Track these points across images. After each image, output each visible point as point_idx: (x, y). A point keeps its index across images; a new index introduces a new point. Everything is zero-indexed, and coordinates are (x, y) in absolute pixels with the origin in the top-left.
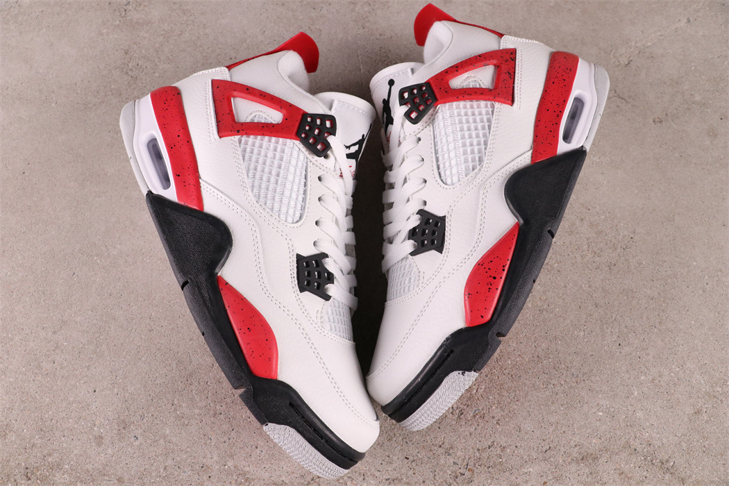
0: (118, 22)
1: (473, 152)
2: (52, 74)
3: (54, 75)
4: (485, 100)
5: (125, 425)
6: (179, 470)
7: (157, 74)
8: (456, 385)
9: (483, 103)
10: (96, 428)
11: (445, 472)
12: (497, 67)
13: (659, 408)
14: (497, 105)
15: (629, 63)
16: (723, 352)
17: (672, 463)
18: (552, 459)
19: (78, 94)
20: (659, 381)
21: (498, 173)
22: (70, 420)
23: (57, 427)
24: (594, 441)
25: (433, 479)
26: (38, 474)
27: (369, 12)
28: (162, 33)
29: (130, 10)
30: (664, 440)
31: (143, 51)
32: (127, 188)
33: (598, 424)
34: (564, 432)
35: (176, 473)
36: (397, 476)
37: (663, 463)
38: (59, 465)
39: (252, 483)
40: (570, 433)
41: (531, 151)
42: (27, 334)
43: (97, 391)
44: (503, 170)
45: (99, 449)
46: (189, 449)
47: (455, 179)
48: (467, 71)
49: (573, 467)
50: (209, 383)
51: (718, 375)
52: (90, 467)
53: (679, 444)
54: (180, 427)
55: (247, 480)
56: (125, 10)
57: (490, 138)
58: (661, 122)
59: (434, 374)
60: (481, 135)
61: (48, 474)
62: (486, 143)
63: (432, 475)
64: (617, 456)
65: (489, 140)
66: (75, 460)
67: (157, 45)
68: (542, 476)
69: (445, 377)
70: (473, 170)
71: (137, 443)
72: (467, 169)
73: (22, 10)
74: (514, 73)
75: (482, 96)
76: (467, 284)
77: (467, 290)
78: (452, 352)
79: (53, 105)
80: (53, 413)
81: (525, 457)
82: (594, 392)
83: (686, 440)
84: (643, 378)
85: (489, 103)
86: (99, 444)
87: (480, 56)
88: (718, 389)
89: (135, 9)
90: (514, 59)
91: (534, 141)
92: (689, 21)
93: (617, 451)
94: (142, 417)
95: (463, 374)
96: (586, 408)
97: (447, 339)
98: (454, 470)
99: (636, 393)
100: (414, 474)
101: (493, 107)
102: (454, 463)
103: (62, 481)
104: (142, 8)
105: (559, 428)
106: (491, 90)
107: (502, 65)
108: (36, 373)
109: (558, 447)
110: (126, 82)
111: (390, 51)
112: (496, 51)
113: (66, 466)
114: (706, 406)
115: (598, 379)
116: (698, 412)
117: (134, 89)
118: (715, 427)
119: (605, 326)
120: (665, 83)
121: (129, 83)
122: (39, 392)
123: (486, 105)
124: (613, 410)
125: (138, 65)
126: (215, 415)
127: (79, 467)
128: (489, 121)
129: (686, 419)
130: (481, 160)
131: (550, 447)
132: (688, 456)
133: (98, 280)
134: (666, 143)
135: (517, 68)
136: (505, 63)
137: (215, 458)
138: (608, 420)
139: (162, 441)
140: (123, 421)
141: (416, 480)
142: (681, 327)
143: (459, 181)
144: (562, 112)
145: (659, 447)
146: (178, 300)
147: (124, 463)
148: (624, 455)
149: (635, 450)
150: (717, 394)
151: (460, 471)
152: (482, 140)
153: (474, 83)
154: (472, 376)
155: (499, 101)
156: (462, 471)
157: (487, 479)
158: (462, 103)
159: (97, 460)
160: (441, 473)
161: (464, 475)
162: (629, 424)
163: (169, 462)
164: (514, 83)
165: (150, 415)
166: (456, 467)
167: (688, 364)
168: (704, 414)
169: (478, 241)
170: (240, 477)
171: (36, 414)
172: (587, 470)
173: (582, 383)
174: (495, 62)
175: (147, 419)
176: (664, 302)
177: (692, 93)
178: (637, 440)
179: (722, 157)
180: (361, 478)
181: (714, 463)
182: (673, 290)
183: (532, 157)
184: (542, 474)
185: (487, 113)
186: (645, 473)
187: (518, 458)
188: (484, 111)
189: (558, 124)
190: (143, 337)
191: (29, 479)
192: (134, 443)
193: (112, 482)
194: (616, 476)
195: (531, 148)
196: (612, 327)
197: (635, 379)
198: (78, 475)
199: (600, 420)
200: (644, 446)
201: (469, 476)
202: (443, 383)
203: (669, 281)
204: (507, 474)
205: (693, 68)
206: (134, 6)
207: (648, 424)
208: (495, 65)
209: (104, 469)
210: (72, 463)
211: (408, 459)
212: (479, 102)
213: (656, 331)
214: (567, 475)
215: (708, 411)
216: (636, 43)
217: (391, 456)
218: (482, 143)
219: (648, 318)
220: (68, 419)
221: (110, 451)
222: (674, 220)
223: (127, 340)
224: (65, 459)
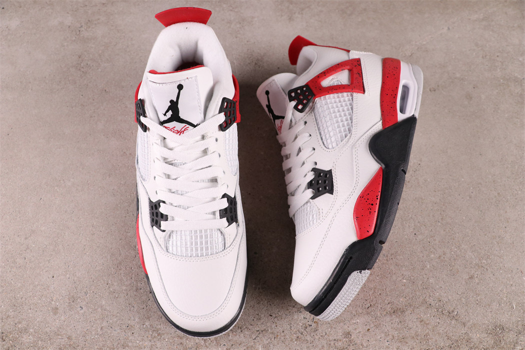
0: (74, 38)
1: (343, 126)
2: (30, 72)
3: (31, 72)
4: (346, 92)
5: (73, 299)
6: (111, 329)
7: (100, 70)
8: (356, 281)
9: (345, 94)
10: (53, 303)
11: (298, 324)
12: (350, 70)
13: (445, 276)
14: (355, 94)
15: (412, 55)
16: (486, 237)
17: (456, 313)
18: (372, 313)
19: (46, 83)
20: (444, 258)
21: (363, 137)
22: (35, 298)
23: (25, 303)
24: (401, 300)
25: (289, 329)
26: (11, 337)
27: (240, 28)
28: (104, 44)
29: (83, 31)
30: (450, 297)
31: (91, 56)
32: (79, 142)
33: (403, 288)
34: (380, 294)
35: (109, 332)
36: (264, 328)
37: (450, 313)
38: (26, 329)
39: (163, 337)
40: (384, 294)
41: (381, 121)
42: (7, 240)
43: (55, 277)
44: (366, 135)
45: (55, 317)
46: (118, 315)
47: (334, 144)
48: (331, 75)
49: (388, 319)
50: (133, 268)
51: (483, 252)
52: (48, 330)
53: (460, 299)
54: (113, 299)
55: (159, 334)
56: (80, 31)
57: (354, 115)
58: (435, 90)
59: (340, 275)
60: (347, 114)
61: (18, 336)
62: (351, 119)
63: (289, 327)
64: (418, 309)
65: (353, 117)
66: (38, 325)
67: (100, 52)
68: (366, 325)
69: (348, 276)
70: (346, 137)
71: (82, 311)
72: (341, 137)
73: (11, 32)
74: (362, 73)
75: (344, 90)
76: (354, 211)
77: (355, 215)
78: (351, 258)
79: (30, 91)
80: (23, 293)
81: (354, 312)
82: (400, 266)
83: (464, 297)
84: (432, 256)
85: (349, 94)
86: (55, 314)
87: (338, 64)
88: (484, 261)
89: (86, 30)
90: (360, 65)
91: (382, 115)
92: (449, 29)
93: (418, 306)
94: (86, 293)
95: (360, 272)
96: (394, 278)
97: (347, 250)
98: (304, 322)
99: (428, 267)
100: (276, 326)
101: (352, 95)
102: (304, 318)
103: (28, 341)
104: (90, 29)
105: (376, 291)
106: (349, 85)
107: (354, 69)
108: (12, 267)
109: (376, 305)
110: (79, 75)
111: (253, 51)
112: (348, 60)
113: (31, 330)
114: (477, 273)
115: (401, 257)
116: (471, 277)
117: (85, 79)
118: (483, 287)
119: (404, 222)
120: (436, 66)
121: (81, 76)
122: (13, 279)
123: (347, 94)
124: (413, 278)
125: (87, 64)
126: (137, 290)
127: (41, 330)
128: (351, 104)
129: (464, 283)
130: (350, 130)
131: (371, 305)
132: (467, 307)
133: (57, 202)
134: (439, 104)
135: (363, 70)
136: (354, 67)
137: (137, 320)
138: (410, 285)
139: (99, 310)
140: (73, 297)
141: (278, 330)
142: (457, 221)
143: (337, 145)
144: (396, 95)
145: (446, 302)
146: (112, 214)
147: (73, 326)
148: (423, 308)
149: (430, 305)
150: (483, 265)
151: (308, 323)
152: (349, 117)
153: (337, 82)
154: (367, 273)
155: (355, 92)
156: (310, 323)
157: (327, 329)
158: (332, 95)
159: (54, 324)
160: (295, 325)
161: (311, 326)
162: (425, 287)
163: (105, 324)
164: (363, 80)
165: (92, 291)
166: (306, 321)
167: (463, 246)
168: (476, 279)
169: (357, 182)
170: (154, 333)
171: (11, 295)
172: (397, 320)
173: (391, 261)
174: (348, 67)
175: (89, 294)
176: (444, 205)
177: (454, 72)
178: (431, 298)
179: (476, 111)
180: (240, 331)
181: (485, 311)
182: (449, 197)
183: (382, 125)
184: (366, 323)
185: (349, 100)
186: (438, 320)
187: (349, 313)
188: (347, 99)
189: (395, 102)
190: (88, 239)
191: (4, 341)
192: (80, 312)
193: (63, 340)
194: (418, 323)
195: (381, 120)
196: (409, 223)
197: (427, 256)
198: (40, 336)
199: (404, 285)
200: (436, 302)
201: (315, 327)
202: (348, 281)
203: (447, 191)
204: (342, 324)
205: (454, 57)
206: (85, 28)
207: (438, 287)
208: (349, 70)
209: (58, 330)
210: (35, 327)
211: (271, 316)
212: (342, 94)
213: (439, 224)
214: (384, 324)
215: (478, 276)
216: (416, 42)
217: (260, 314)
218: (349, 119)
219: (433, 216)
220: (34, 297)
221: (63, 318)
222: (447, 152)
223: (77, 242)
224: (31, 325)
